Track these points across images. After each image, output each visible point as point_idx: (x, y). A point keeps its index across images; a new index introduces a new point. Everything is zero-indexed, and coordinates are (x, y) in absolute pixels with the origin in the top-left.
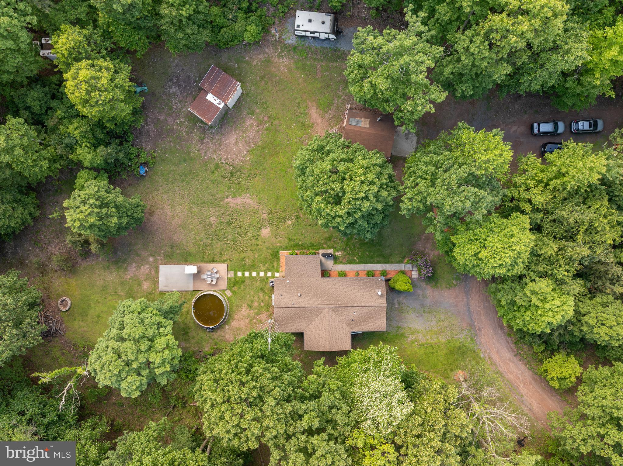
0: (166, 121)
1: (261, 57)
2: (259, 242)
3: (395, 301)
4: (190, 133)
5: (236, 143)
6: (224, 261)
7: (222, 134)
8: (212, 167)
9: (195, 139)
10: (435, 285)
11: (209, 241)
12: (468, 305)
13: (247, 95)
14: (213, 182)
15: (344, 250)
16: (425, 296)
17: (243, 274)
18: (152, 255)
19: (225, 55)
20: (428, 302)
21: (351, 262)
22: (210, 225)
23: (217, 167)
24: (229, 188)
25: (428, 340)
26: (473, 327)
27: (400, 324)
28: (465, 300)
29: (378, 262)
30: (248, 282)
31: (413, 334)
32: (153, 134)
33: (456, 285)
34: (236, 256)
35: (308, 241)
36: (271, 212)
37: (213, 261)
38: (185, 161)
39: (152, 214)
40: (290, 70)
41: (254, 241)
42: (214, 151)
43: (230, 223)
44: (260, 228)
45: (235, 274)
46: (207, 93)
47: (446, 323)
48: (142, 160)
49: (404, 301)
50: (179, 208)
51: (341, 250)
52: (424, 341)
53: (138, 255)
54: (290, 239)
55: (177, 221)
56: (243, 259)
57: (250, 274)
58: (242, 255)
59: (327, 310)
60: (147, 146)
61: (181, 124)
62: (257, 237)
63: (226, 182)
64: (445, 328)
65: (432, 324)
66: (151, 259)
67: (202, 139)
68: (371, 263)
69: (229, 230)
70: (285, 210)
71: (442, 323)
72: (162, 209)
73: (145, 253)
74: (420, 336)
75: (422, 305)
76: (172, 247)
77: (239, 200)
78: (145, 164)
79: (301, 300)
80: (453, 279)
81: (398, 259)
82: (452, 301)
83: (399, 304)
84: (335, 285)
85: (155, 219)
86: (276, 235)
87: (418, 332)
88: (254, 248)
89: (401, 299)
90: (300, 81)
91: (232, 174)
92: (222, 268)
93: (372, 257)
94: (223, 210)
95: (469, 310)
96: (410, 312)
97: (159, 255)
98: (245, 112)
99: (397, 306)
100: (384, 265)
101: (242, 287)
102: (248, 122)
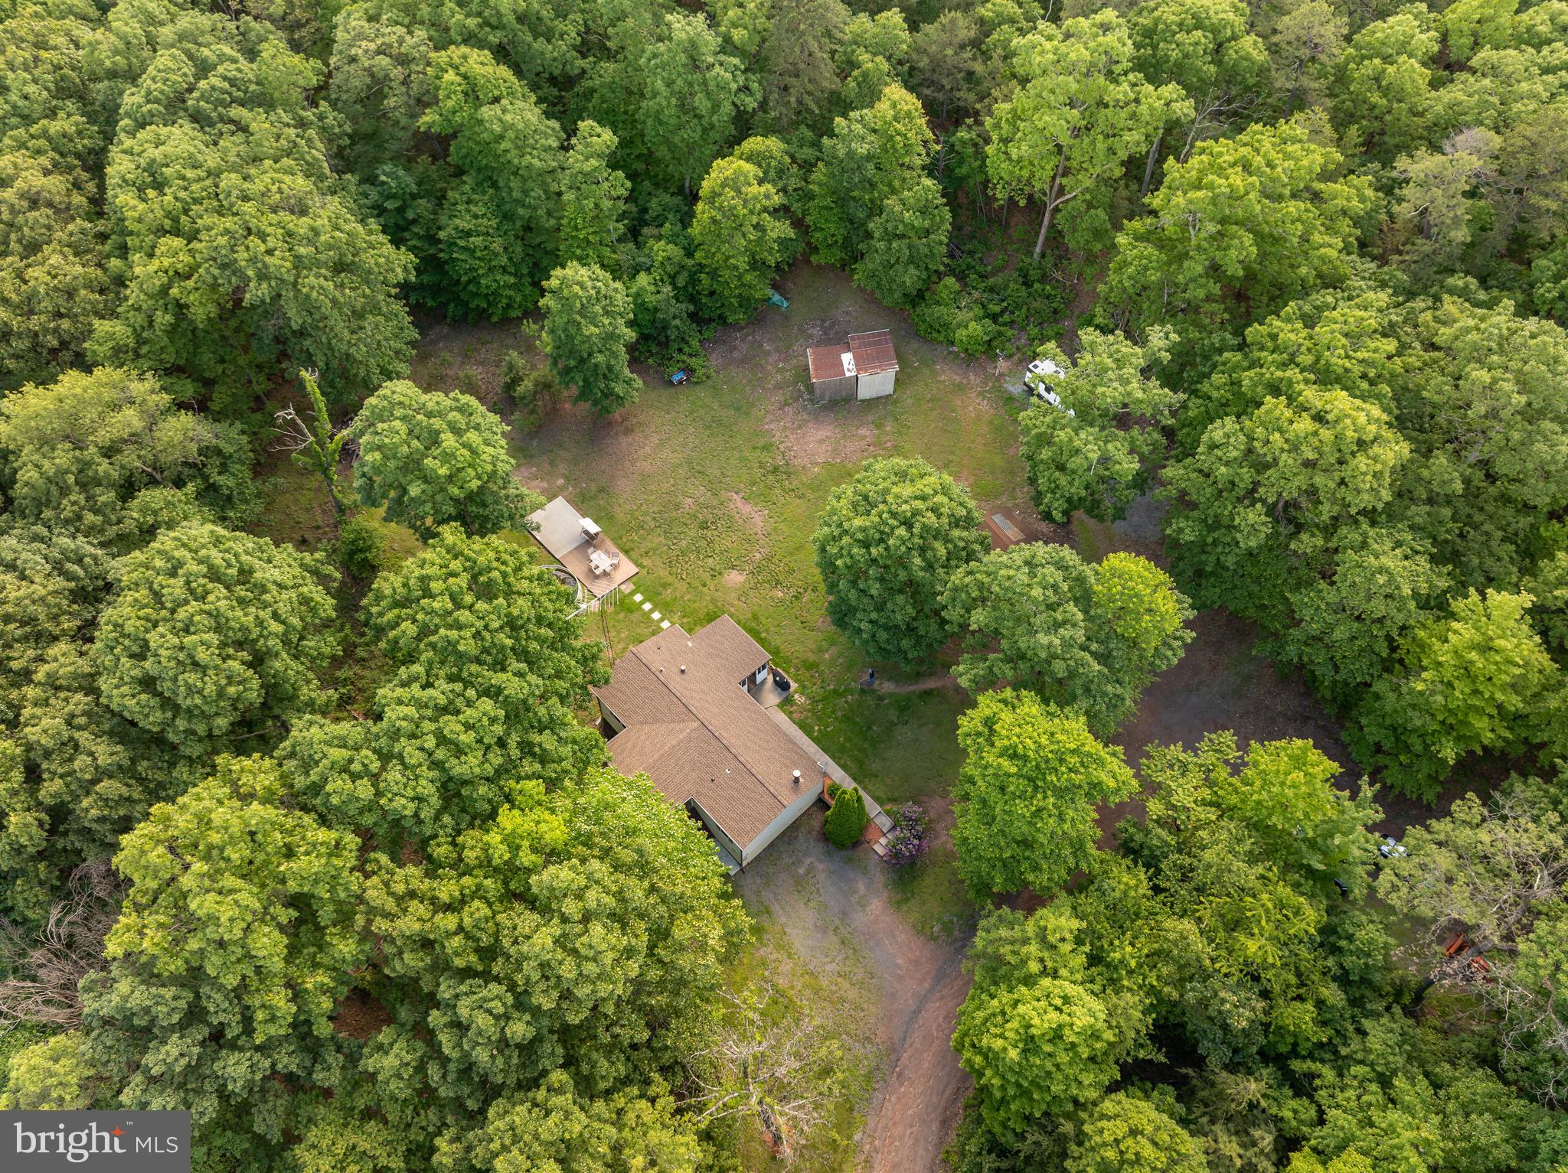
0: (768, 353)
1: (957, 379)
2: (711, 584)
3: (808, 861)
4: (778, 387)
5: (821, 441)
6: (637, 564)
7: (816, 419)
8: (762, 442)
9: (778, 397)
10: (899, 903)
11: (652, 524)
12: (923, 1001)
13: (895, 402)
14: (743, 460)
15: (814, 701)
16: (862, 905)
17: (642, 603)
18: (567, 478)
19: (915, 345)
20: (860, 919)
21: (803, 726)
22: (677, 507)
23: (766, 448)
24: (753, 484)
25: (792, 988)
26: (893, 1057)
27: (776, 908)
28: (926, 985)
29: (844, 767)
30: (635, 617)
31: (779, 947)
32: (736, 354)
33: (934, 938)
34: (663, 573)
35: (776, 641)
36: (769, 559)
37: (626, 552)
38: (738, 409)
39: (629, 431)
40: (978, 418)
41: (706, 576)
42: (785, 428)
43: (704, 526)
44: (733, 567)
45: (633, 593)
46: (849, 350)
47: (852, 994)
48: (693, 362)
49: (822, 876)
50: (665, 453)
51: (808, 697)
52: (782, 982)
53: (552, 463)
54: (755, 617)
55: (646, 466)
56: (665, 586)
57: (652, 611)
58: (670, 579)
59: (696, 724)
60: (715, 360)
61: (780, 371)
62: (715, 574)
63: (757, 473)
64: (843, 1000)
65: (828, 968)
66: (561, 482)
67: (787, 404)
68: (833, 757)
69: (692, 533)
70: (791, 572)
71: (846, 985)
72: (646, 437)
73: (562, 468)
74: (787, 966)
75: (844, 914)
76: (602, 490)
77: (747, 509)
78: (689, 371)
79: (678, 677)
80: (939, 920)
81: (879, 794)
82: (900, 961)
83: (808, 872)
84: (746, 710)
85: (624, 440)
86: (743, 594)
87: (790, 956)
88: (696, 583)
89: (821, 866)
90: (980, 440)
91: (775, 470)
92: (628, 568)
93: (842, 750)
94: (715, 502)
95: (917, 1012)
96: (812, 904)
97: (575, 487)
98: (870, 418)
99: (801, 871)
100: (848, 779)
101: (621, 616)
102: (863, 431)
